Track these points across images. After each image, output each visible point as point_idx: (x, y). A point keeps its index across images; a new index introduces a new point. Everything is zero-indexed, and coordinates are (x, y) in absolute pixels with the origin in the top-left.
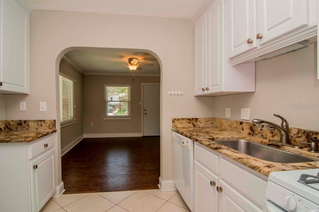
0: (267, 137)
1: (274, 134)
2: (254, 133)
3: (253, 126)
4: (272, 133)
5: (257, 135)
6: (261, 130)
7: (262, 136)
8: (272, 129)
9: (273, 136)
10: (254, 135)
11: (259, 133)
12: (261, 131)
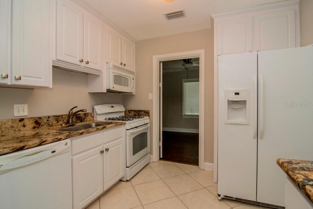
0: (53, 125)
1: (58, 121)
2: (40, 125)
3: (39, 119)
4: (57, 120)
5: (43, 126)
6: (48, 120)
7: (49, 125)
8: (57, 117)
9: (58, 122)
10: (40, 127)
11: (45, 124)
12: (47, 122)
